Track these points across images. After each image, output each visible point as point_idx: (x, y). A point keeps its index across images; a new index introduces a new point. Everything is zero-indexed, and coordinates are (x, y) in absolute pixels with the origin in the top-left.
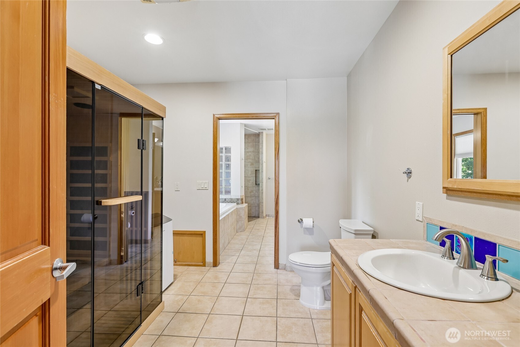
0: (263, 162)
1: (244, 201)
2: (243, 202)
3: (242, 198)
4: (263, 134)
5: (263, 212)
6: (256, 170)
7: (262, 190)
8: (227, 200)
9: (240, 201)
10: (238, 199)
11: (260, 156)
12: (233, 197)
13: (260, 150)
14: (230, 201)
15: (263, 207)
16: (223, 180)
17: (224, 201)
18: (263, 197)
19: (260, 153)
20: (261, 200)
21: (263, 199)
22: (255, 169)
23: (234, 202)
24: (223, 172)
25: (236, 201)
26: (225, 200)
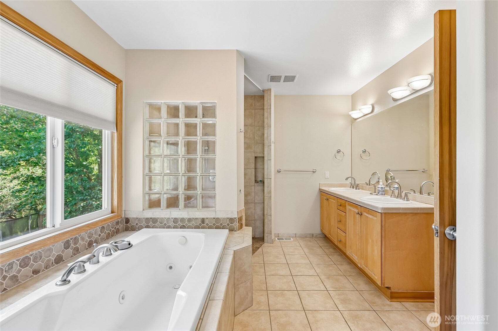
0: (271, 143)
1: (244, 222)
2: (242, 225)
3: (240, 216)
4: (270, 92)
5: (271, 231)
6: (255, 157)
7: (270, 192)
8: (207, 221)
9: (236, 225)
10: (232, 220)
11: (266, 131)
12: (220, 215)
13: (266, 120)
14: (214, 224)
15: (271, 224)
16: (198, 177)
17: (200, 224)
18: (271, 205)
19: (266, 125)
20: (267, 210)
21: (271, 209)
22: (254, 155)
23: (223, 228)
24: (198, 159)
25: (228, 225)
26: (203, 220)
